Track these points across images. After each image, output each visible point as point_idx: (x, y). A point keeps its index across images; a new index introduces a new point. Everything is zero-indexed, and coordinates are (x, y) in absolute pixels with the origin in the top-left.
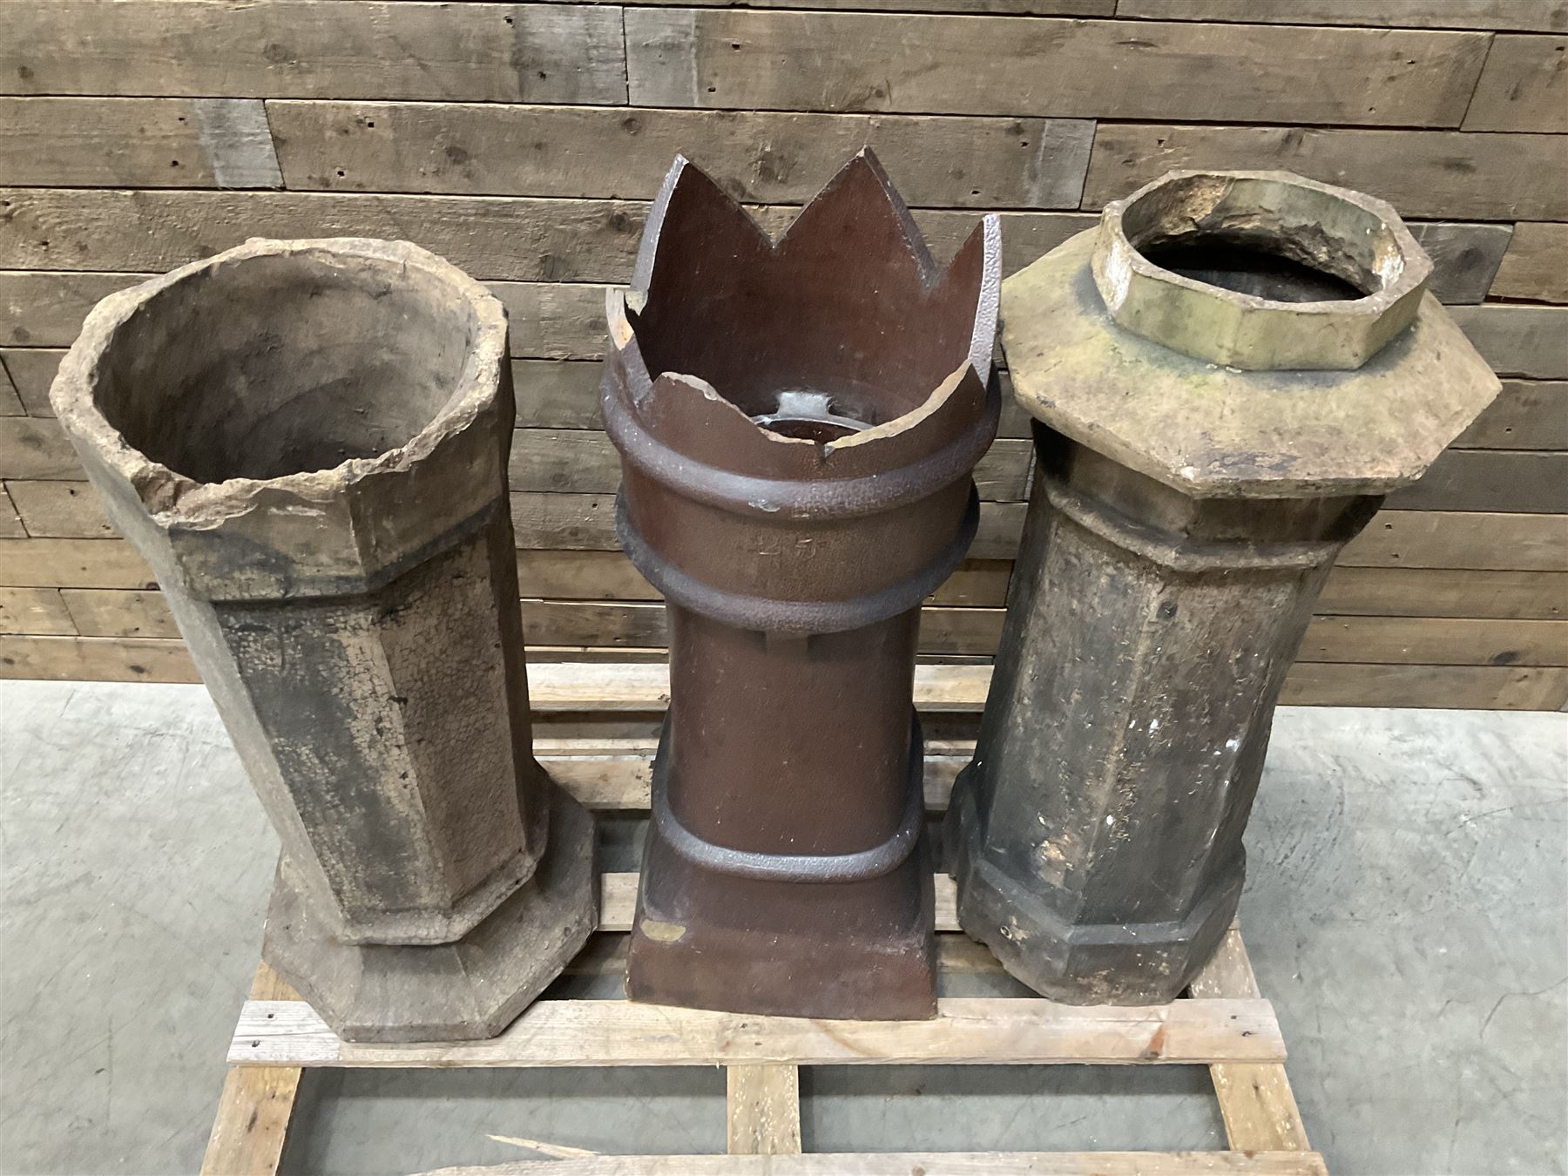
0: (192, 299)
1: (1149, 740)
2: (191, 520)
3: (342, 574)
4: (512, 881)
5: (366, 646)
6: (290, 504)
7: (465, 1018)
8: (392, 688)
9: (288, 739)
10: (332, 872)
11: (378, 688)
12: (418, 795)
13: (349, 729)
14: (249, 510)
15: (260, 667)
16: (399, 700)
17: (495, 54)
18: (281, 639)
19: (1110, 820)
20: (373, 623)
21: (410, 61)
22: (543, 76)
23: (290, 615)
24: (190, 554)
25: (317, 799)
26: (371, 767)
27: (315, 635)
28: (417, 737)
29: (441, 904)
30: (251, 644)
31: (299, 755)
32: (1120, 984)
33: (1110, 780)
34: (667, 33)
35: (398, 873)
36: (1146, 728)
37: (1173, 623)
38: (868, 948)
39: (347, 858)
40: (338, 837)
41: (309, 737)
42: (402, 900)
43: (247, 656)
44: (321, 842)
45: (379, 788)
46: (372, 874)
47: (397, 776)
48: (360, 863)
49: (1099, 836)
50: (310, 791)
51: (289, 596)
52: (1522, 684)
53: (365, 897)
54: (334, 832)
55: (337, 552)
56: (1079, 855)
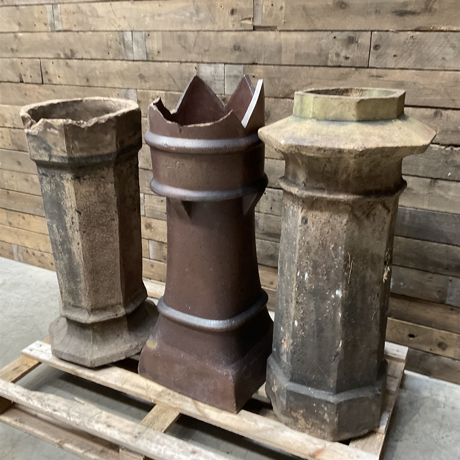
0: (76, 106)
1: (304, 283)
2: (32, 131)
3: (62, 155)
4: (115, 314)
6: (52, 128)
7: (86, 357)
8: (76, 206)
9: (51, 220)
10: (60, 283)
11: (72, 205)
12: (82, 253)
13: (65, 219)
14: (43, 129)
15: (46, 190)
16: (78, 212)
18: (50, 180)
19: (296, 323)
20: (72, 179)
21: (171, 79)
23: (52, 171)
25: (57, 248)
26: (70, 237)
27: (58, 180)
28: (83, 230)
29: (88, 308)
30: (44, 181)
31: (53, 228)
32: (309, 420)
34: (235, 72)
35: (76, 288)
36: (304, 276)
37: (307, 227)
38: (212, 368)
39: (63, 277)
40: (62, 267)
41: (55, 220)
42: (77, 302)
43: (43, 185)
44: (58, 267)
45: (72, 247)
46: (70, 287)
47: (77, 243)
48: (67, 280)
49: (293, 331)
50: (55, 244)
51: (51, 161)
53: (68, 297)
54: (61, 264)
55: (61, 147)
56: (289, 343)
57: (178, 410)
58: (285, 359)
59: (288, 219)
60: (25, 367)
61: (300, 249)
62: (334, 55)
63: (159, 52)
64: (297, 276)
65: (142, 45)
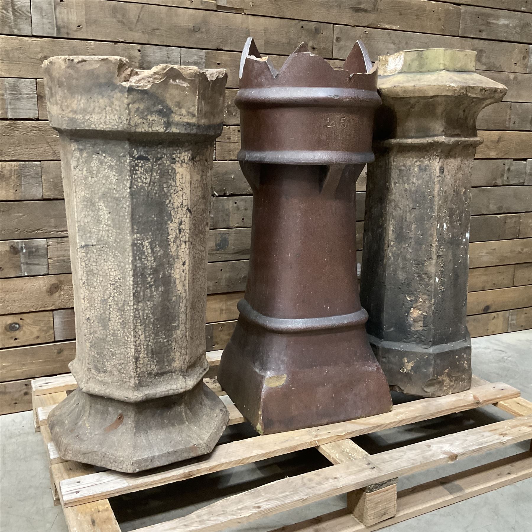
1: (444, 234)
2: (138, 85)
3: (189, 121)
4: (203, 369)
5: (185, 173)
6: (178, 79)
7: (195, 443)
8: (189, 203)
9: (141, 235)
10: (138, 342)
11: (184, 201)
12: (187, 278)
13: (168, 228)
14: (162, 80)
15: (140, 184)
16: (190, 212)
17: (134, 63)
18: (153, 165)
19: (437, 280)
20: (189, 160)
23: (159, 150)
24: (134, 103)
25: (144, 281)
26: (171, 257)
27: (167, 165)
28: (191, 239)
29: (183, 367)
30: (140, 168)
31: (143, 247)
32: (452, 377)
34: (195, 58)
35: (168, 341)
36: (443, 228)
37: (445, 176)
38: (363, 369)
39: (147, 329)
40: (147, 311)
41: (150, 233)
42: (166, 364)
43: (136, 177)
44: (137, 316)
45: (173, 272)
46: (156, 343)
47: (181, 263)
48: (153, 333)
49: (435, 289)
50: (142, 274)
51: (167, 132)
52: (494, 321)
53: (149, 363)
54: (146, 308)
55: (189, 108)
56: (428, 305)
57: (347, 437)
58: (419, 327)
59: (411, 178)
60: (100, 513)
61: (439, 200)
63: (79, 26)
64: (437, 229)
65: (49, 15)
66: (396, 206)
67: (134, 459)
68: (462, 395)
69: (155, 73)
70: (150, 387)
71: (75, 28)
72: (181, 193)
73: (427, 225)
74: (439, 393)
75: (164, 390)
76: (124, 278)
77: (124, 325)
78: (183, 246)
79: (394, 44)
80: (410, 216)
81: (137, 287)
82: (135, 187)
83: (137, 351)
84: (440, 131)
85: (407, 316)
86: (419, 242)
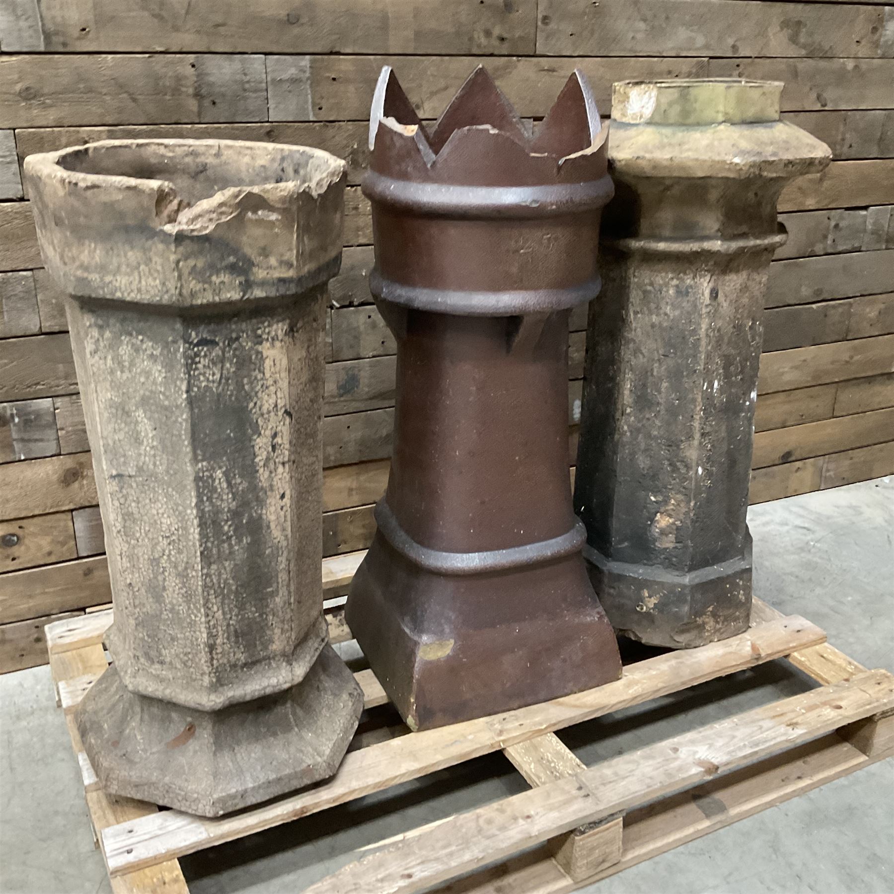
1: (714, 398)
2: (191, 227)
3: (282, 275)
4: (319, 640)
5: (278, 357)
6: (261, 209)
7: (309, 763)
8: (287, 402)
9: (209, 463)
10: (212, 623)
11: (279, 401)
12: (289, 518)
13: (253, 446)
14: (233, 215)
15: (203, 384)
16: (289, 415)
17: (184, 89)
18: (224, 352)
19: (700, 470)
20: (286, 334)
21: (125, 95)
22: (214, 103)
23: (234, 327)
24: (186, 259)
25: (218, 531)
26: (262, 488)
27: (247, 348)
28: (294, 457)
29: (287, 649)
30: (202, 360)
31: (214, 481)
32: (719, 616)
33: (697, 436)
34: (292, 72)
35: (261, 615)
36: (712, 387)
37: (718, 304)
38: (576, 620)
39: (226, 601)
40: (224, 576)
41: (224, 459)
42: (259, 648)
43: (196, 373)
44: (210, 585)
45: (264, 512)
46: (242, 619)
47: (278, 497)
48: (236, 606)
49: (696, 485)
50: (214, 522)
51: (246, 297)
52: (798, 474)
53: (232, 650)
54: (223, 571)
55: (282, 255)
56: (684, 510)
57: (549, 730)
58: (668, 543)
59: (663, 305)
60: (167, 885)
61: (709, 344)
62: (482, 35)
63: (84, 30)
64: (703, 391)
65: (30, 13)
66: (637, 351)
67: (215, 796)
68: (734, 641)
69: (221, 205)
70: (235, 686)
71: (76, 33)
72: (273, 389)
73: (687, 383)
74: (697, 643)
75: (258, 687)
76: (185, 529)
77: (188, 597)
78: (280, 469)
79: (645, 20)
80: (660, 368)
81: (206, 542)
82: (195, 389)
83: (210, 635)
84: (713, 231)
85: (650, 525)
86: (673, 412)
